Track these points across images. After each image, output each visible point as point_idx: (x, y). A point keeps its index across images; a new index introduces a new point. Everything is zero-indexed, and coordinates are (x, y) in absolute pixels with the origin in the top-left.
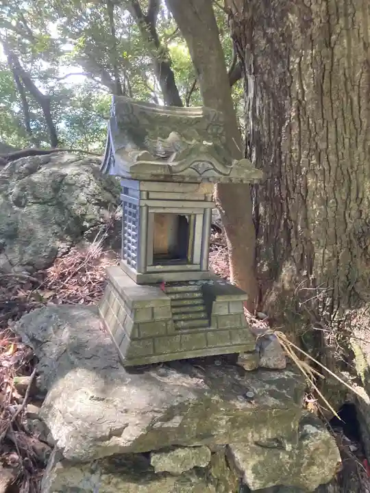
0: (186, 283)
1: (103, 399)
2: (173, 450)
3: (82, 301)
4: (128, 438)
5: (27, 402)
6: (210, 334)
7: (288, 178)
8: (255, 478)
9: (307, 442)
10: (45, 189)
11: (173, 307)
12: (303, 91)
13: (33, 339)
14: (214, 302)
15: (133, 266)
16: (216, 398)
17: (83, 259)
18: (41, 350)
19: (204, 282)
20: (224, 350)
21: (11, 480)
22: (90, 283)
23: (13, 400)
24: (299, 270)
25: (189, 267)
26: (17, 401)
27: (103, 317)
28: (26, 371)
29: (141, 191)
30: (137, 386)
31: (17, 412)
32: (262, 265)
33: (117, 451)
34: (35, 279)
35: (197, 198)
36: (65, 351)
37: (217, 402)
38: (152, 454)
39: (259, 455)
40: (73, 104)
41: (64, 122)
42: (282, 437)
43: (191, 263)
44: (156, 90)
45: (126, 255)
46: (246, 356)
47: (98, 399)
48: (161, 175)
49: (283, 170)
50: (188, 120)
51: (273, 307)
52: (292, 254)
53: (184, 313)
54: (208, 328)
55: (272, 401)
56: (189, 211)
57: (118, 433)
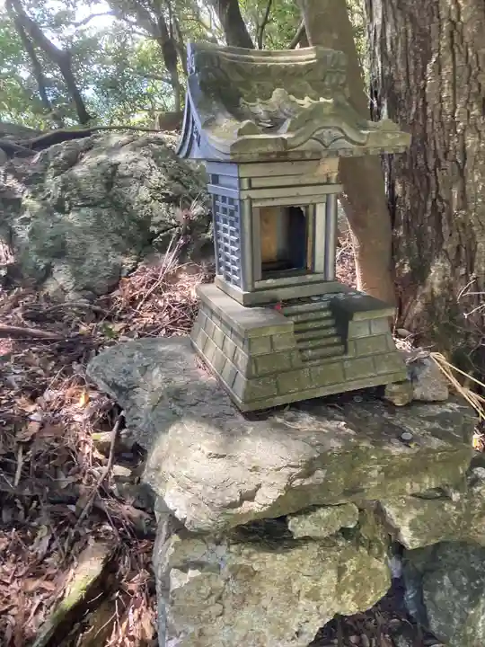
0: (308, 300)
1: (223, 456)
2: (315, 511)
3: (164, 331)
4: (264, 502)
5: (113, 463)
6: (348, 365)
7: (437, 140)
8: (413, 535)
9: (478, 489)
10: (93, 187)
11: (296, 332)
12: (458, 7)
13: (115, 386)
14: (350, 323)
15: (236, 283)
16: (365, 444)
17: (156, 276)
18: (127, 398)
19: (332, 296)
20: (368, 383)
21: (107, 555)
22: (169, 307)
23: (96, 462)
24: (454, 268)
25: (309, 277)
26: (100, 462)
27: (201, 351)
28: (104, 425)
29: (240, 178)
30: (263, 436)
31: (103, 476)
32: (402, 266)
33: (252, 518)
34: (98, 308)
35: (316, 181)
36: (162, 398)
37: (367, 448)
38: (289, 518)
39: (417, 508)
40: (101, 61)
41: (92, 87)
42: (447, 485)
43: (312, 272)
44: (214, 28)
45: (222, 268)
46: (395, 388)
47: (217, 456)
48: (273, 153)
49: (429, 130)
50: (297, 67)
51: (418, 320)
52: (444, 247)
53: (311, 339)
54: (344, 357)
55: (436, 443)
56: (307, 201)
57: (250, 497)
